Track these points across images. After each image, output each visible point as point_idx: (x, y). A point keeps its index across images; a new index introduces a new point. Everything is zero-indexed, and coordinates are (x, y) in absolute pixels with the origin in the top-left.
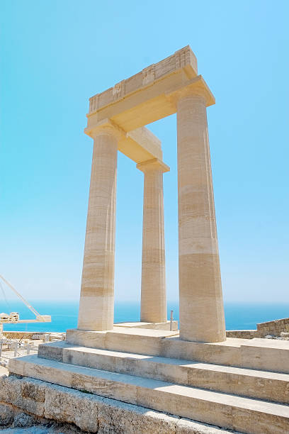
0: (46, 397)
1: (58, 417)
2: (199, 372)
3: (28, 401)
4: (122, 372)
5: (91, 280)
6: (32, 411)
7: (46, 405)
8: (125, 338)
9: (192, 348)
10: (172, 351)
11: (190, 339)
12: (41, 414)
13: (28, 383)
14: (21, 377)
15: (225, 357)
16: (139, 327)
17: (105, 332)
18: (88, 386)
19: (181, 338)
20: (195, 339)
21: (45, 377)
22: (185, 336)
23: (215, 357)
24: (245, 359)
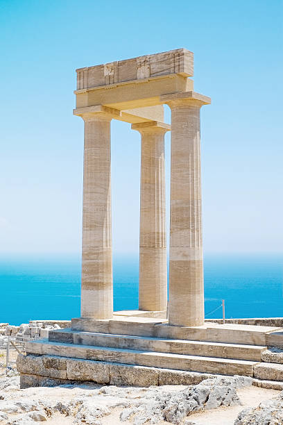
0: (68, 366)
1: (79, 377)
2: (177, 344)
3: (51, 370)
4: (124, 348)
5: (92, 276)
6: (56, 376)
7: (68, 371)
8: (125, 325)
9: (176, 330)
10: (162, 333)
11: (175, 324)
12: (64, 377)
13: (50, 358)
14: (40, 355)
15: (197, 336)
16: (137, 316)
17: (108, 320)
18: (100, 357)
19: (169, 324)
20: (177, 324)
21: (63, 354)
22: (172, 322)
23: (191, 336)
24: (209, 336)
